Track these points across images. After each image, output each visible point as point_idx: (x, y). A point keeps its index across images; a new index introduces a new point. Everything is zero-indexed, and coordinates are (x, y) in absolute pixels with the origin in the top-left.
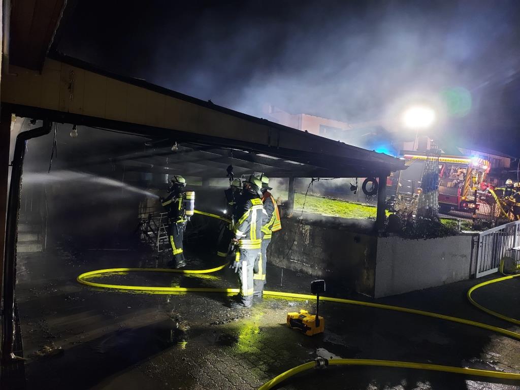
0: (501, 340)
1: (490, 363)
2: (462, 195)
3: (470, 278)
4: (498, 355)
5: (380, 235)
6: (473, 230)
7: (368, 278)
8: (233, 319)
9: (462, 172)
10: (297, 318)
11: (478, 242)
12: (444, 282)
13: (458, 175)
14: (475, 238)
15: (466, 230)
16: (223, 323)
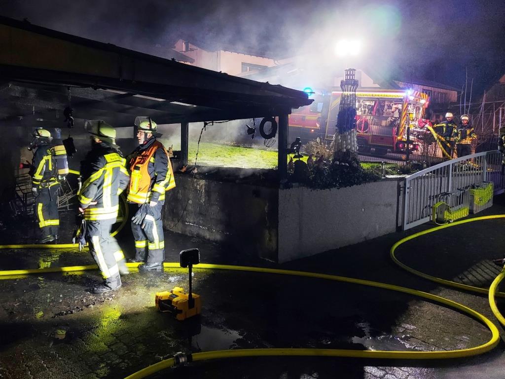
0: (420, 307)
1: (401, 339)
2: (397, 134)
3: (397, 230)
4: (412, 327)
5: (281, 186)
6: (400, 174)
7: (270, 240)
8: (87, 306)
9: (396, 108)
10: (167, 299)
11: (405, 188)
12: (365, 237)
13: (393, 112)
14: (401, 184)
15: (393, 174)
16: (72, 313)
